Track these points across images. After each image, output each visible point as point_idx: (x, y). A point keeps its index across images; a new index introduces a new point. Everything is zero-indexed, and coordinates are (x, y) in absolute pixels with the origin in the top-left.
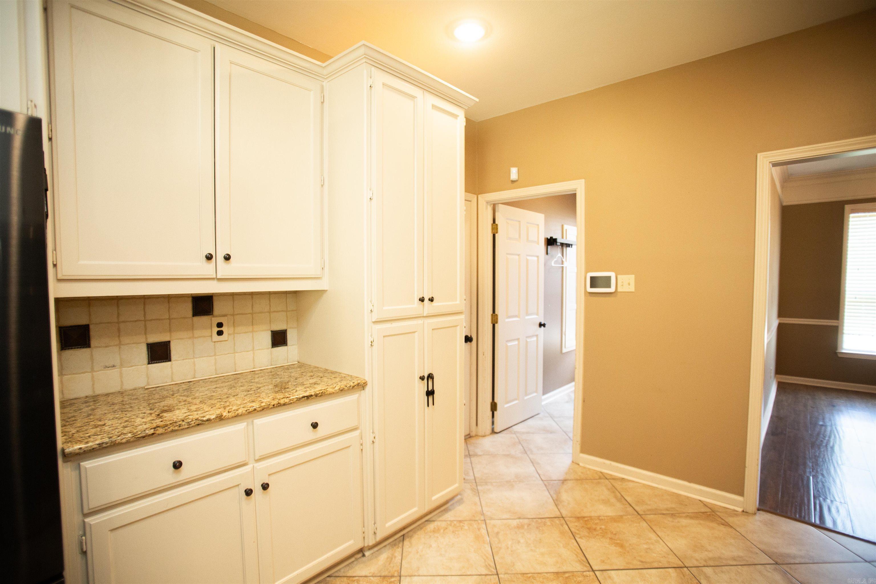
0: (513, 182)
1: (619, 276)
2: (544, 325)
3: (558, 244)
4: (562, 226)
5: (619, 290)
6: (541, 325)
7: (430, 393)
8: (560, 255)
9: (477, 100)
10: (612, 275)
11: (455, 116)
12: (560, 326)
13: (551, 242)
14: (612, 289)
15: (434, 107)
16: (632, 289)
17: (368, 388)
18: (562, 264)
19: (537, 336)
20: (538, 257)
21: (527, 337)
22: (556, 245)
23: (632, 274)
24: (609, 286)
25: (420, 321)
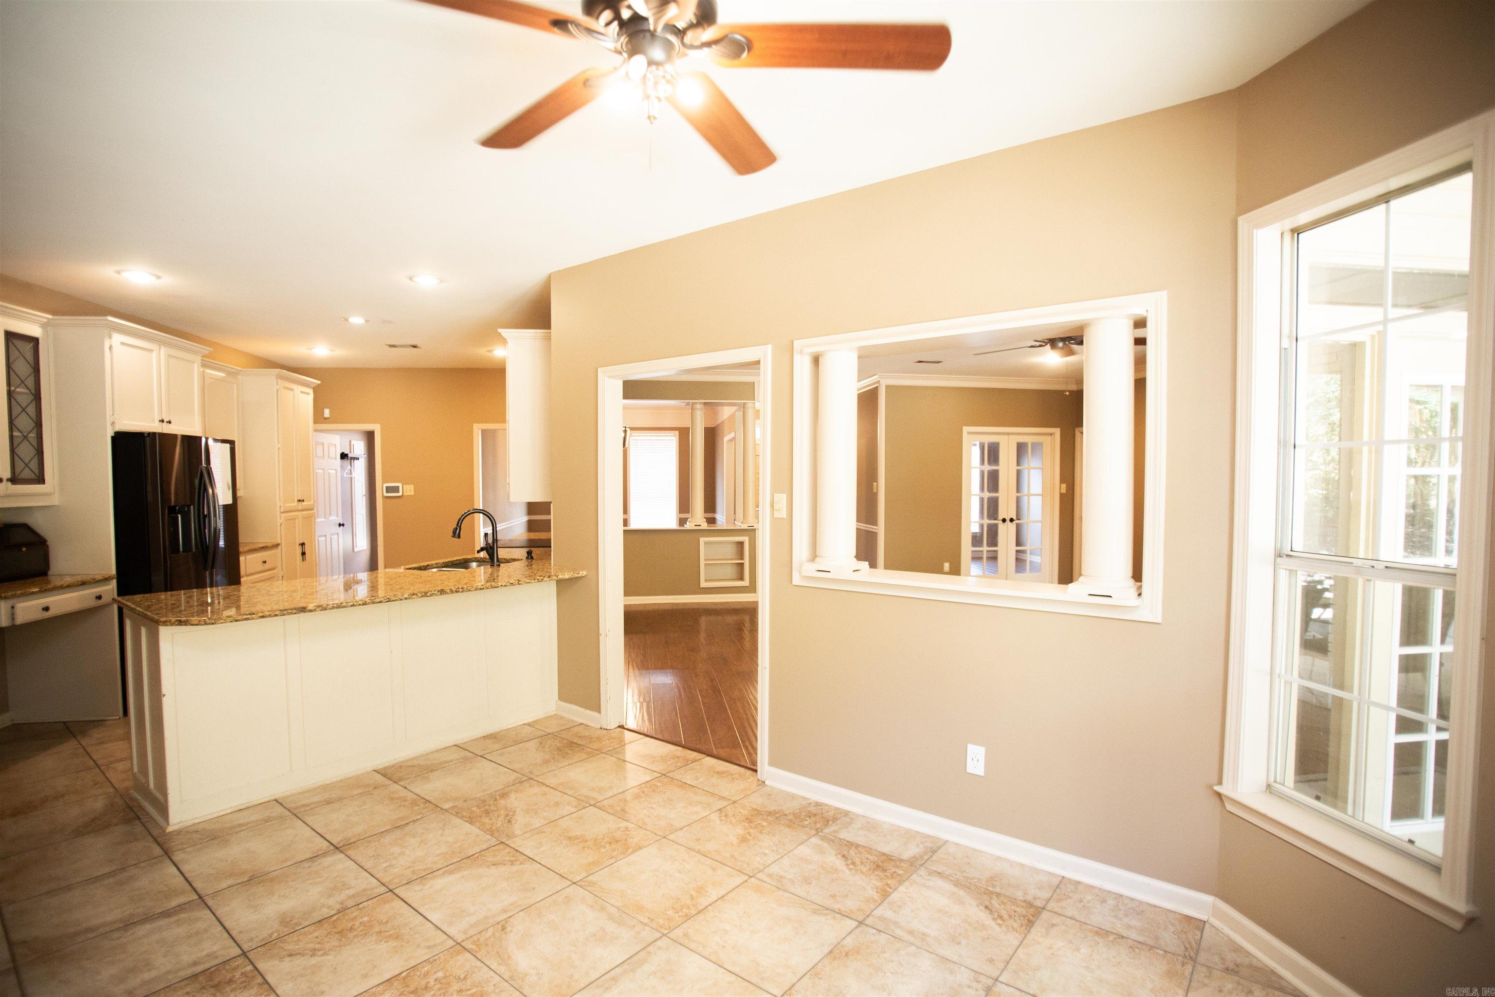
0: (325, 419)
1: (404, 486)
2: (343, 525)
3: (349, 458)
4: (350, 441)
5: (404, 494)
6: (340, 525)
7: (303, 554)
8: (349, 467)
9: (319, 382)
10: (400, 485)
11: (308, 394)
12: (351, 531)
13: (344, 456)
14: (400, 494)
15: (302, 392)
16: (412, 493)
17: (280, 547)
18: (351, 474)
19: (338, 534)
20: (336, 470)
21: (332, 534)
22: (347, 458)
23: (411, 484)
24: (399, 492)
25: (298, 513)
